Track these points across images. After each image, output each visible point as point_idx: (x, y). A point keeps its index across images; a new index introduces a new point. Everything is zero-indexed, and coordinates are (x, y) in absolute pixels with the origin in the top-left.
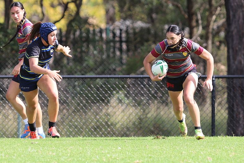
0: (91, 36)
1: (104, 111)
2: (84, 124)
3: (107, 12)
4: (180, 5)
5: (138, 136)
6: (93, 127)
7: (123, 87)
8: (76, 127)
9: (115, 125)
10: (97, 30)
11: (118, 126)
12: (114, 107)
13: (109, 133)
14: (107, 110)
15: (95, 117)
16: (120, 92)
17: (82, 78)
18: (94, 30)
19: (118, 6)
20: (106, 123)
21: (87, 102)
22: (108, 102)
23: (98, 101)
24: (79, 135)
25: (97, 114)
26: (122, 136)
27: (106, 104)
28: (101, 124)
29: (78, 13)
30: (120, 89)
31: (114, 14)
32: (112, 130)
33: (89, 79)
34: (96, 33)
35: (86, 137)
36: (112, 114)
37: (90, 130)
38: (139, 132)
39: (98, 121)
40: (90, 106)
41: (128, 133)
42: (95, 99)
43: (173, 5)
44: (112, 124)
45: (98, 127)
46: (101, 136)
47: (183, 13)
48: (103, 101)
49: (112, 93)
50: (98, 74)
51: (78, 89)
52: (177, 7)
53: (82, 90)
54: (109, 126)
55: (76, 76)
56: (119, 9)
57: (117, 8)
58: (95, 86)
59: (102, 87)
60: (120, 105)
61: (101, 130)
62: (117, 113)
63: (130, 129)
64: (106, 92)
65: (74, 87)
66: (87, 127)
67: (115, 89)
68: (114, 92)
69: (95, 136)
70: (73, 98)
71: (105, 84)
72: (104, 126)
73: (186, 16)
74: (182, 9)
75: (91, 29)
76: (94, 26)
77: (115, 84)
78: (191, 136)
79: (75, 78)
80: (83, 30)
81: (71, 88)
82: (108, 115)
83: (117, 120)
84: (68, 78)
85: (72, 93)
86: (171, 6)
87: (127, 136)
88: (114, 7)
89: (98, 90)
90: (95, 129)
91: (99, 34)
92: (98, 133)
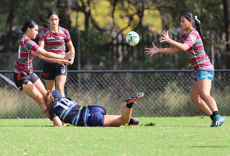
0: (150, 40)
1: (161, 97)
2: (146, 107)
3: (163, 22)
4: (218, 16)
5: (187, 116)
6: (152, 110)
7: (175, 79)
8: (140, 109)
9: (169, 108)
10: (155, 35)
11: (171, 109)
12: (169, 94)
13: (165, 114)
14: (163, 96)
15: (154, 102)
16: (173, 83)
17: (144, 72)
18: (153, 36)
19: (171, 17)
20: (163, 106)
21: (148, 90)
22: (164, 90)
23: (156, 90)
24: (142, 116)
25: (156, 99)
26: (175, 116)
27: (163, 92)
28: (159, 107)
29: (140, 23)
30: (173, 80)
31: (169, 22)
32: (167, 112)
33: (149, 73)
34: (154, 37)
35: (147, 117)
36: (167, 99)
37: (150, 112)
38: (188, 113)
39: (156, 105)
40: (150, 93)
41: (179, 114)
42: (154, 88)
43: (214, 16)
44: (167, 107)
45: (156, 109)
46: (159, 116)
47: (221, 21)
48: (160, 89)
49: (167, 84)
50: (157, 69)
51: (141, 80)
52: (216, 17)
53: (144, 81)
54: (165, 109)
55: (139, 71)
56: (172, 19)
57: (171, 18)
58: (154, 79)
59: (159, 79)
60: (173, 92)
61: (159, 112)
62: (171, 99)
63: (181, 111)
64: (162, 83)
65: (138, 79)
66: (148, 110)
67: (169, 80)
68: (169, 83)
69: (154, 116)
70: (137, 87)
71: (161, 76)
72: (160, 109)
73: (224, 24)
74: (220, 18)
75: (151, 35)
76: (152, 33)
77: (169, 77)
78: (228, 116)
79: (138, 72)
80: (144, 35)
81: (135, 79)
82: (164, 100)
83: (171, 104)
84: (133, 72)
85: (137, 83)
86: (211, 17)
87: (179, 116)
88: (168, 18)
89: (156, 81)
90: (154, 111)
91: (156, 39)
92: (156, 114)
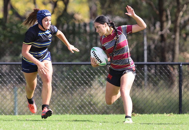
0: (76, 29)
1: (87, 92)
2: (71, 103)
3: (91, 9)
4: (152, 3)
5: (117, 114)
6: (78, 106)
7: (104, 72)
8: (64, 106)
9: (97, 105)
10: (82, 24)
11: (99, 105)
12: (96, 89)
13: (92, 111)
14: (90, 91)
15: (80, 98)
16: (101, 77)
17: (69, 65)
18: (79, 25)
19: (100, 3)
20: (90, 103)
21: (73, 85)
22: (91, 85)
23: (82, 84)
24: (67, 113)
25: (82, 95)
26: (103, 114)
27: (90, 87)
28: (85, 103)
29: (65, 10)
30: (101, 74)
31: (97, 10)
32: (94, 109)
33: (74, 66)
34: (81, 26)
35: (72, 114)
36: (94, 95)
37: (76, 109)
38: (118, 111)
39: (82, 101)
40: (76, 88)
41: (108, 111)
42: (80, 82)
43: (147, 3)
44: (94, 104)
45: (82, 106)
46: (85, 114)
47: (155, 9)
48: (87, 84)
49: (94, 77)
50: (83, 61)
51: (66, 74)
52: (150, 4)
53: (69, 75)
54: (91, 105)
55: (64, 63)
56: (101, 6)
57: (99, 6)
58: (80, 72)
59: (85, 72)
60: (101, 87)
61: (85, 108)
62: (99, 94)
63: (110, 108)
64: (89, 76)
65: (62, 72)
66: (73, 106)
67: (96, 74)
68: (96, 77)
69: (80, 114)
70: (61, 82)
71: (88, 70)
72: (87, 105)
73: (158, 12)
74: (154, 6)
75: (77, 23)
76: (79, 21)
77: (97, 70)
78: (162, 114)
79: (63, 64)
80: (70, 23)
81: (59, 73)
82: (91, 95)
83: (99, 100)
84: (57, 65)
85: (61, 77)
86: (144, 4)
87: (107, 113)
88: (96, 5)
89: (82, 74)
90: (80, 108)
91: (83, 27)
92: (82, 111)
